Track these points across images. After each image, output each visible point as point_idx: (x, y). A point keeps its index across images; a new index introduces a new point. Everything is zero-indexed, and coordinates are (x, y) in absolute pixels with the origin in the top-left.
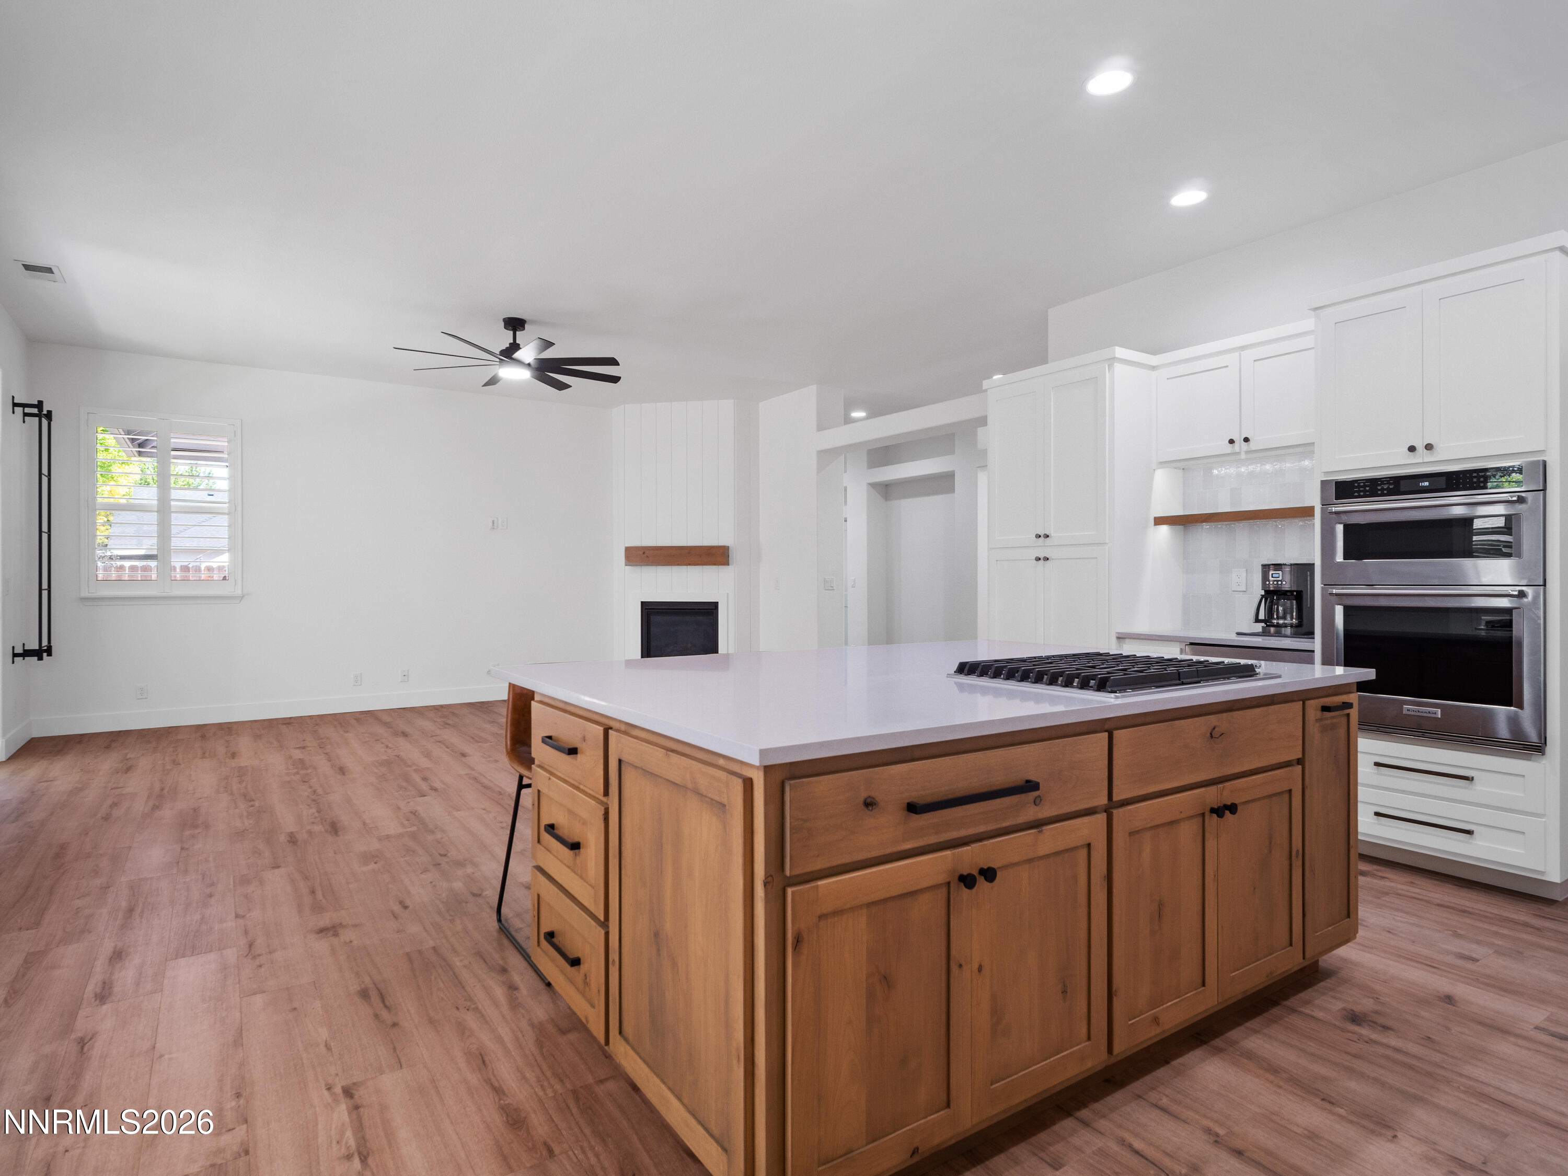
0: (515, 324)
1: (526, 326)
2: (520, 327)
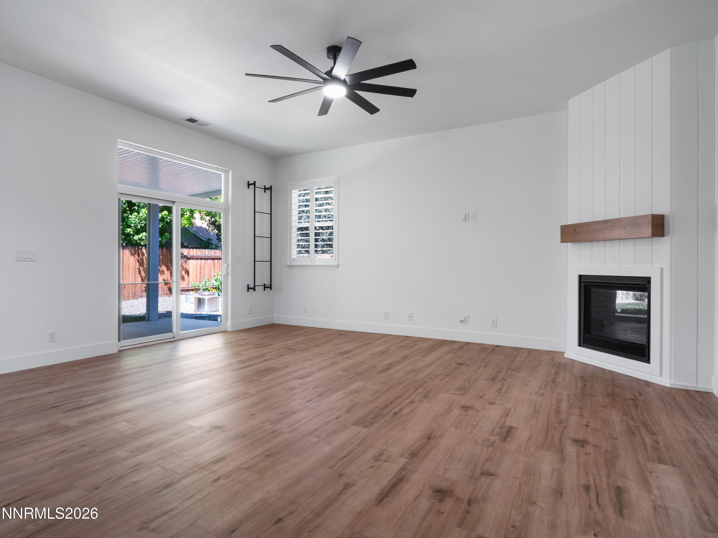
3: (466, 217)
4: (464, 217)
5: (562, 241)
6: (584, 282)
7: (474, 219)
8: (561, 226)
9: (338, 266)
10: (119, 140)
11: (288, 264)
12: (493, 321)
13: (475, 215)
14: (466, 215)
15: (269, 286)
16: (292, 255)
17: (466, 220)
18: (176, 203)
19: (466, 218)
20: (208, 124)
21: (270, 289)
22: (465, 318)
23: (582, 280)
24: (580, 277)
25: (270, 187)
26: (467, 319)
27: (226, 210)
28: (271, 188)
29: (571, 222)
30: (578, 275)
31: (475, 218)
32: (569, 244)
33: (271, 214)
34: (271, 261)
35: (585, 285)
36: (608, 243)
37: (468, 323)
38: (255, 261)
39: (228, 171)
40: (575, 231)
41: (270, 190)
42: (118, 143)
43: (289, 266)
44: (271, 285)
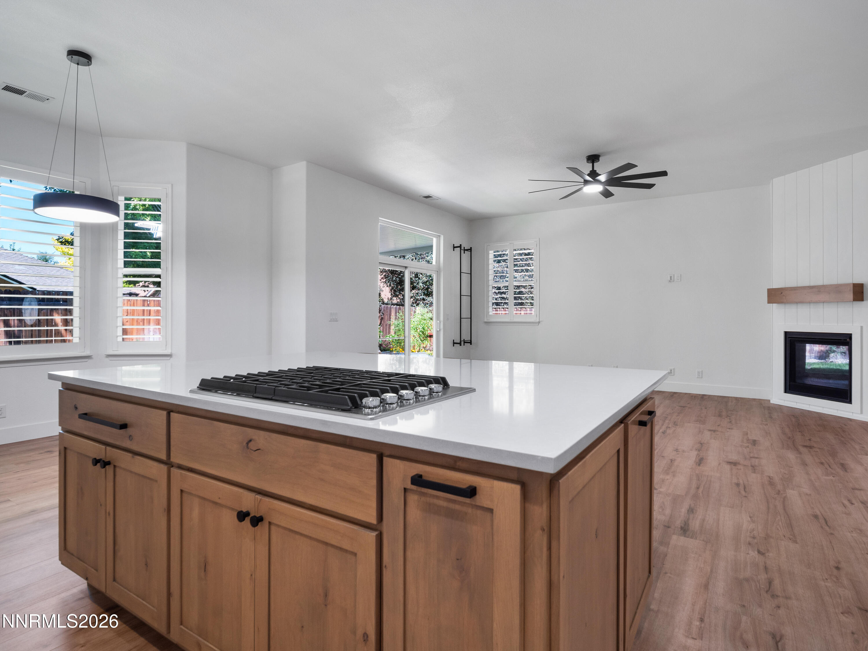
0: (593, 158)
1: (600, 158)
2: (596, 160)
3: (671, 278)
4: (669, 279)
5: (769, 302)
6: (789, 337)
7: (680, 281)
8: (768, 289)
9: (539, 322)
10: (380, 218)
11: (486, 320)
12: (699, 372)
13: (680, 277)
14: (671, 277)
15: (470, 341)
16: (489, 312)
17: (671, 281)
18: (408, 268)
19: (671, 280)
20: (438, 198)
21: (470, 344)
22: (671, 370)
23: (788, 336)
24: (786, 333)
25: (470, 248)
26: (673, 371)
27: (438, 272)
28: (470, 250)
29: (775, 286)
30: (784, 331)
31: (680, 279)
32: (775, 305)
33: (471, 274)
34: (471, 318)
35: (790, 340)
36: (812, 305)
37: (674, 375)
38: (461, 318)
39: (439, 236)
40: (782, 294)
41: (470, 251)
42: (380, 221)
43: (486, 322)
44: (471, 340)
